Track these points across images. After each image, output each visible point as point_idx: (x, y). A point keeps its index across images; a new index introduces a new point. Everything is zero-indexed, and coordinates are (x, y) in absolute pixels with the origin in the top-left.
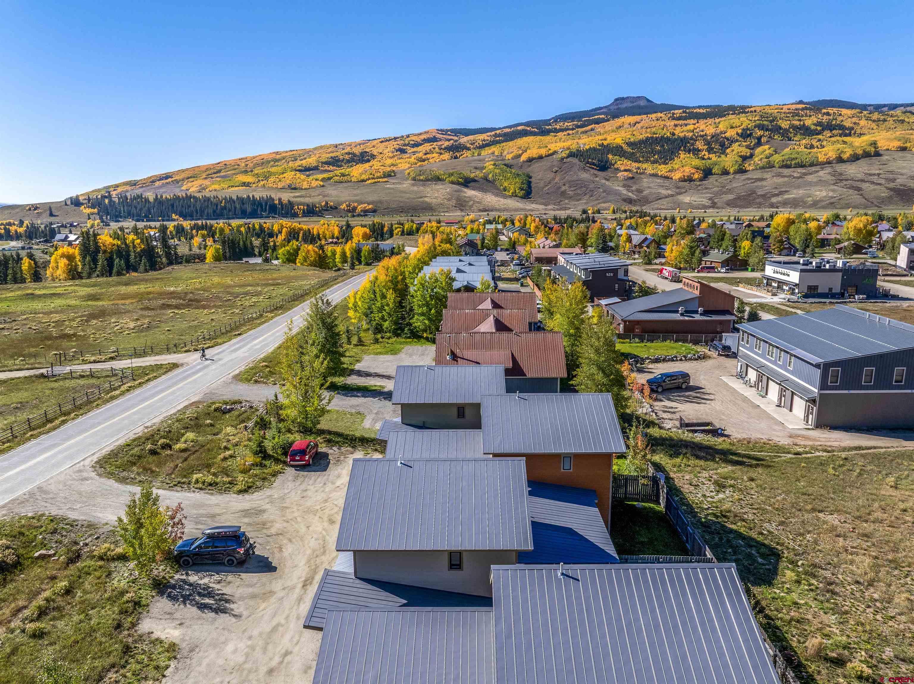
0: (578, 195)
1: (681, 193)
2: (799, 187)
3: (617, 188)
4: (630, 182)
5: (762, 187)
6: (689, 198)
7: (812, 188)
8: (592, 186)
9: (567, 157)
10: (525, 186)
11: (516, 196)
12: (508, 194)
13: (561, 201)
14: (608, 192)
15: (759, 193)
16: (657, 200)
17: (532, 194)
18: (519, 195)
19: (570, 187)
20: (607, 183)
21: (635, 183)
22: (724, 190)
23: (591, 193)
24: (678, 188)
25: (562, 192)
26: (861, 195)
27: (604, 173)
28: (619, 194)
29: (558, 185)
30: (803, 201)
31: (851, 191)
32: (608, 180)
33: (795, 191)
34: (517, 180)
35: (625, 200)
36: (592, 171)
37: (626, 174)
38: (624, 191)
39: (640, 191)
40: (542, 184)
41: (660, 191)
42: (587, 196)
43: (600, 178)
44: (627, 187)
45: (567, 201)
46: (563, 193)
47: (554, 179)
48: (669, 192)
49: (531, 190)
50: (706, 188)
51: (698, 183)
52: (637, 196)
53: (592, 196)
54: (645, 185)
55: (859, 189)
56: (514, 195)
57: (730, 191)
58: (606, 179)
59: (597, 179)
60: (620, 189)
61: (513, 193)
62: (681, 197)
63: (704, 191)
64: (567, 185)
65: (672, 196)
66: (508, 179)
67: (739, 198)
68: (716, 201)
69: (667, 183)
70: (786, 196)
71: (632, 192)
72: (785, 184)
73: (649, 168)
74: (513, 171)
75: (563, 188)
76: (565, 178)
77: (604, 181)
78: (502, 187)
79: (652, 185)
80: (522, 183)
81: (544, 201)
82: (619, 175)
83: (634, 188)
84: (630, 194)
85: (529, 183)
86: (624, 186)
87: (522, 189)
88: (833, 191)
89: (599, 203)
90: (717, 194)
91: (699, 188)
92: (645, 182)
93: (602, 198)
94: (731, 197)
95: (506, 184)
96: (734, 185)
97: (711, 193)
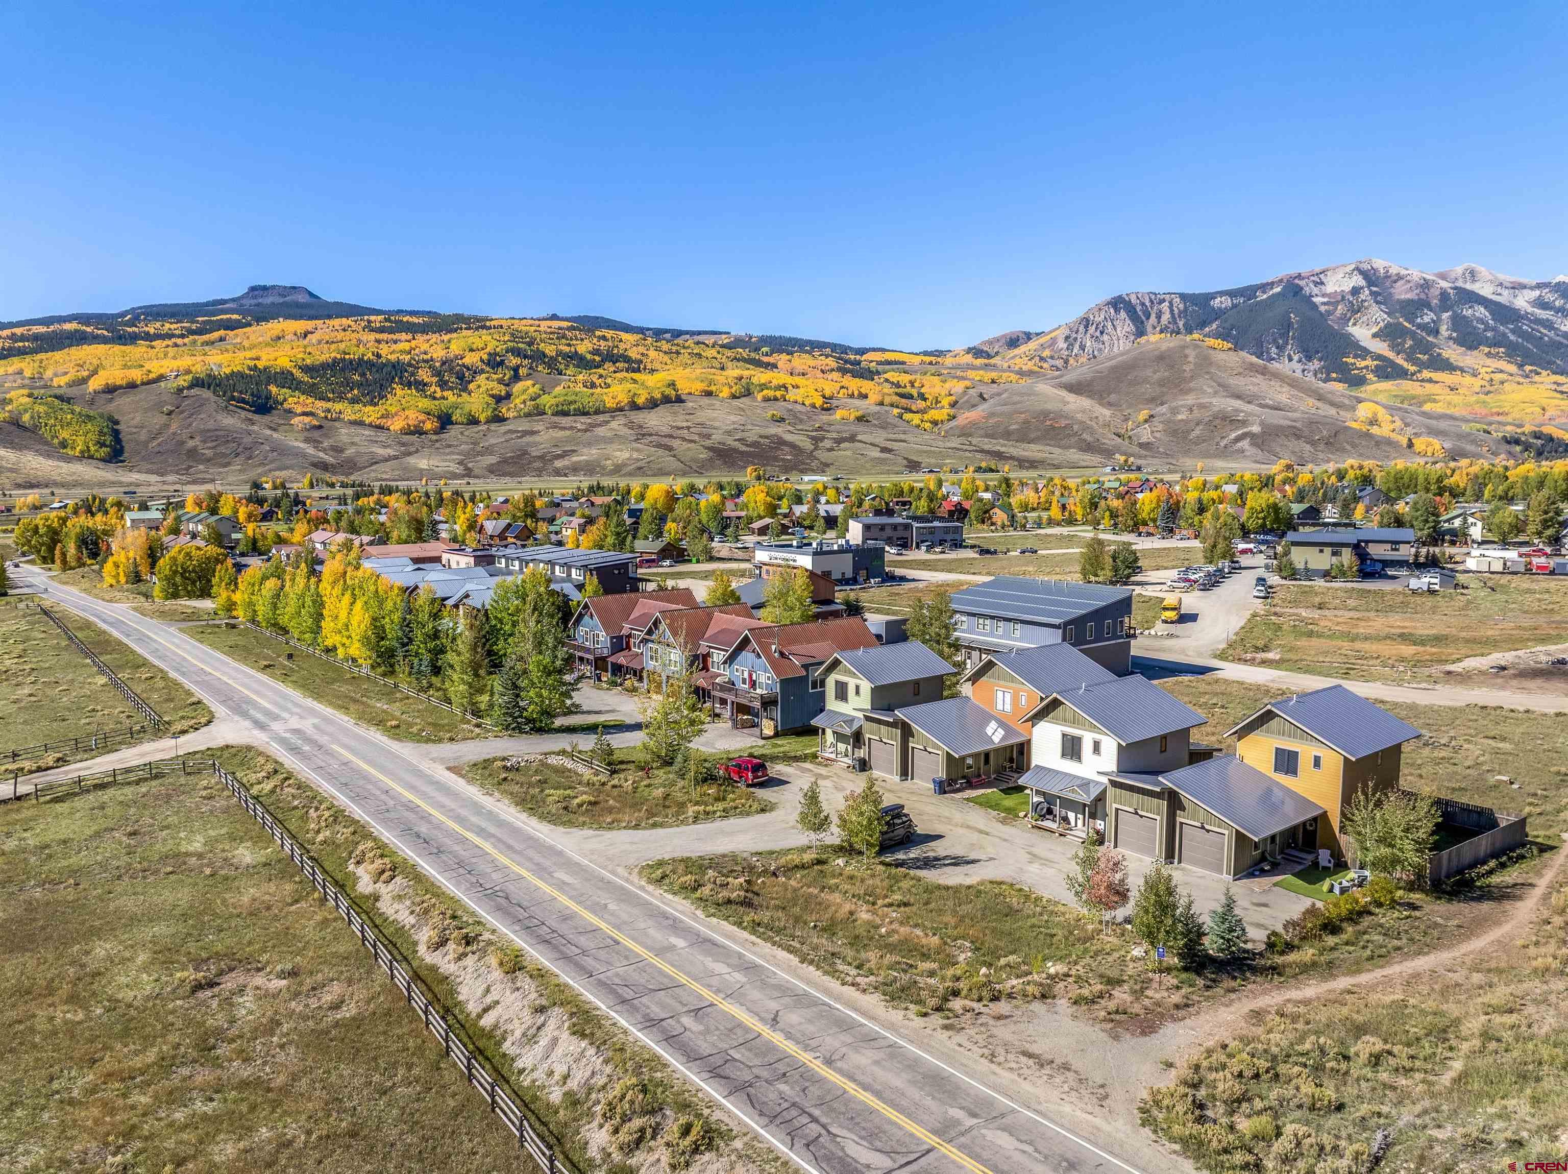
0: (224, 455)
1: (410, 454)
2: (589, 444)
3: (296, 444)
4: (316, 434)
5: (536, 444)
6: (425, 461)
7: (608, 446)
8: (247, 440)
9: (190, 387)
10: (108, 439)
11: (91, 457)
12: (71, 453)
13: (191, 467)
14: (280, 450)
15: (534, 454)
16: (372, 464)
17: (126, 455)
18: (97, 455)
19: (204, 442)
20: (275, 435)
21: (327, 436)
22: (479, 449)
23: (247, 453)
24: (403, 445)
25: (189, 451)
26: (674, 456)
27: (266, 417)
28: (304, 455)
29: (178, 438)
30: (599, 466)
31: (661, 452)
32: (275, 430)
33: (585, 450)
34: (89, 426)
35: (315, 465)
36: (243, 414)
37: (307, 419)
38: (311, 451)
39: (337, 450)
40: (143, 436)
41: (374, 449)
42: (242, 458)
43: (260, 427)
44: (316, 443)
45: (201, 467)
46: (193, 454)
47: (167, 426)
48: (390, 452)
49: (122, 447)
50: (450, 446)
51: (434, 437)
52: (334, 458)
53: (250, 458)
54: (345, 439)
55: (670, 449)
56: (86, 456)
57: (488, 451)
58: (271, 428)
59: (255, 428)
60: (302, 445)
61: (82, 452)
62: (412, 460)
63: (448, 450)
64: (198, 438)
65: (396, 458)
66: (69, 424)
67: (504, 461)
68: (470, 465)
69: (382, 436)
70: (575, 459)
71: (324, 450)
72: (568, 440)
73: (349, 412)
74: (78, 409)
75: (191, 444)
76: (190, 425)
77: (268, 432)
78: (56, 441)
79: (356, 439)
80: (101, 433)
81: (154, 467)
82: (295, 421)
83: (325, 444)
84: (321, 454)
85: (116, 434)
86: (307, 440)
87: (103, 445)
88: (638, 450)
89: (270, 471)
90: (467, 454)
91: (437, 445)
92: (344, 434)
93: (271, 462)
94: (492, 460)
95: (64, 434)
96: (493, 441)
97: (458, 454)
